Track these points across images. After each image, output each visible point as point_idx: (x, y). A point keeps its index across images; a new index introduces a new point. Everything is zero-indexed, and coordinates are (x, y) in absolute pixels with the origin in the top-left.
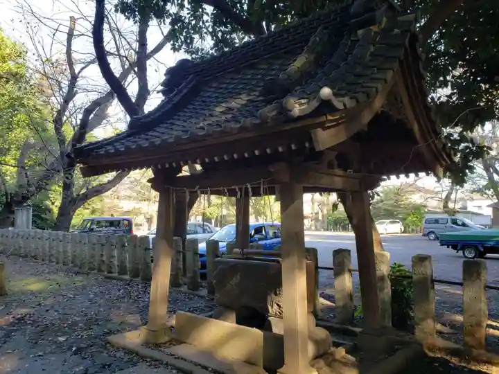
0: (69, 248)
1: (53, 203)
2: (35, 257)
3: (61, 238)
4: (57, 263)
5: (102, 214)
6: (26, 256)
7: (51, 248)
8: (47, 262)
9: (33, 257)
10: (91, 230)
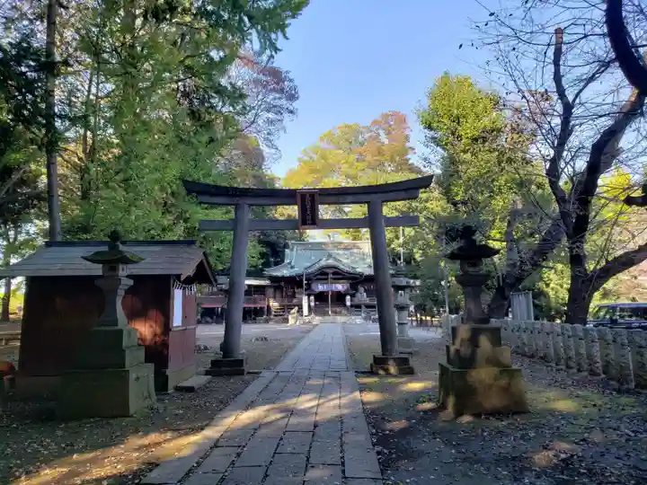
0: (596, 350)
1: (548, 285)
2: (544, 359)
3: (581, 334)
4: (579, 370)
5: (618, 298)
6: (532, 356)
7: (567, 348)
8: (563, 367)
9: (541, 358)
10: (614, 322)
